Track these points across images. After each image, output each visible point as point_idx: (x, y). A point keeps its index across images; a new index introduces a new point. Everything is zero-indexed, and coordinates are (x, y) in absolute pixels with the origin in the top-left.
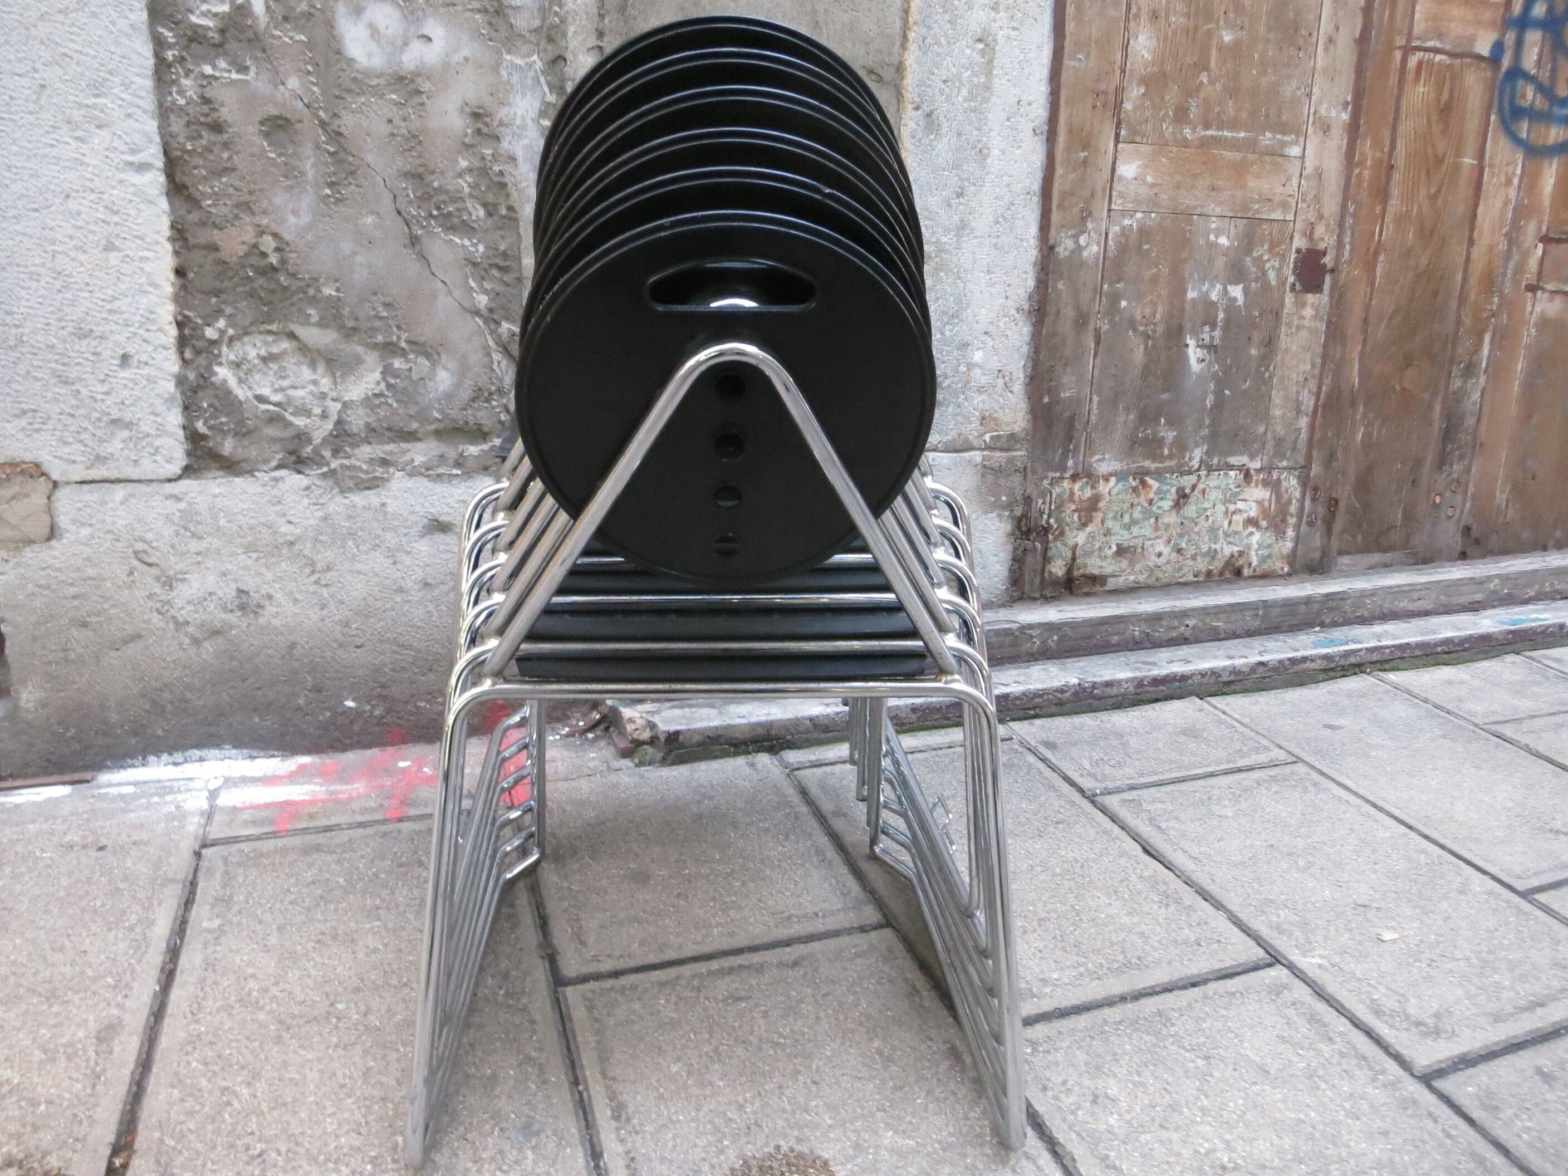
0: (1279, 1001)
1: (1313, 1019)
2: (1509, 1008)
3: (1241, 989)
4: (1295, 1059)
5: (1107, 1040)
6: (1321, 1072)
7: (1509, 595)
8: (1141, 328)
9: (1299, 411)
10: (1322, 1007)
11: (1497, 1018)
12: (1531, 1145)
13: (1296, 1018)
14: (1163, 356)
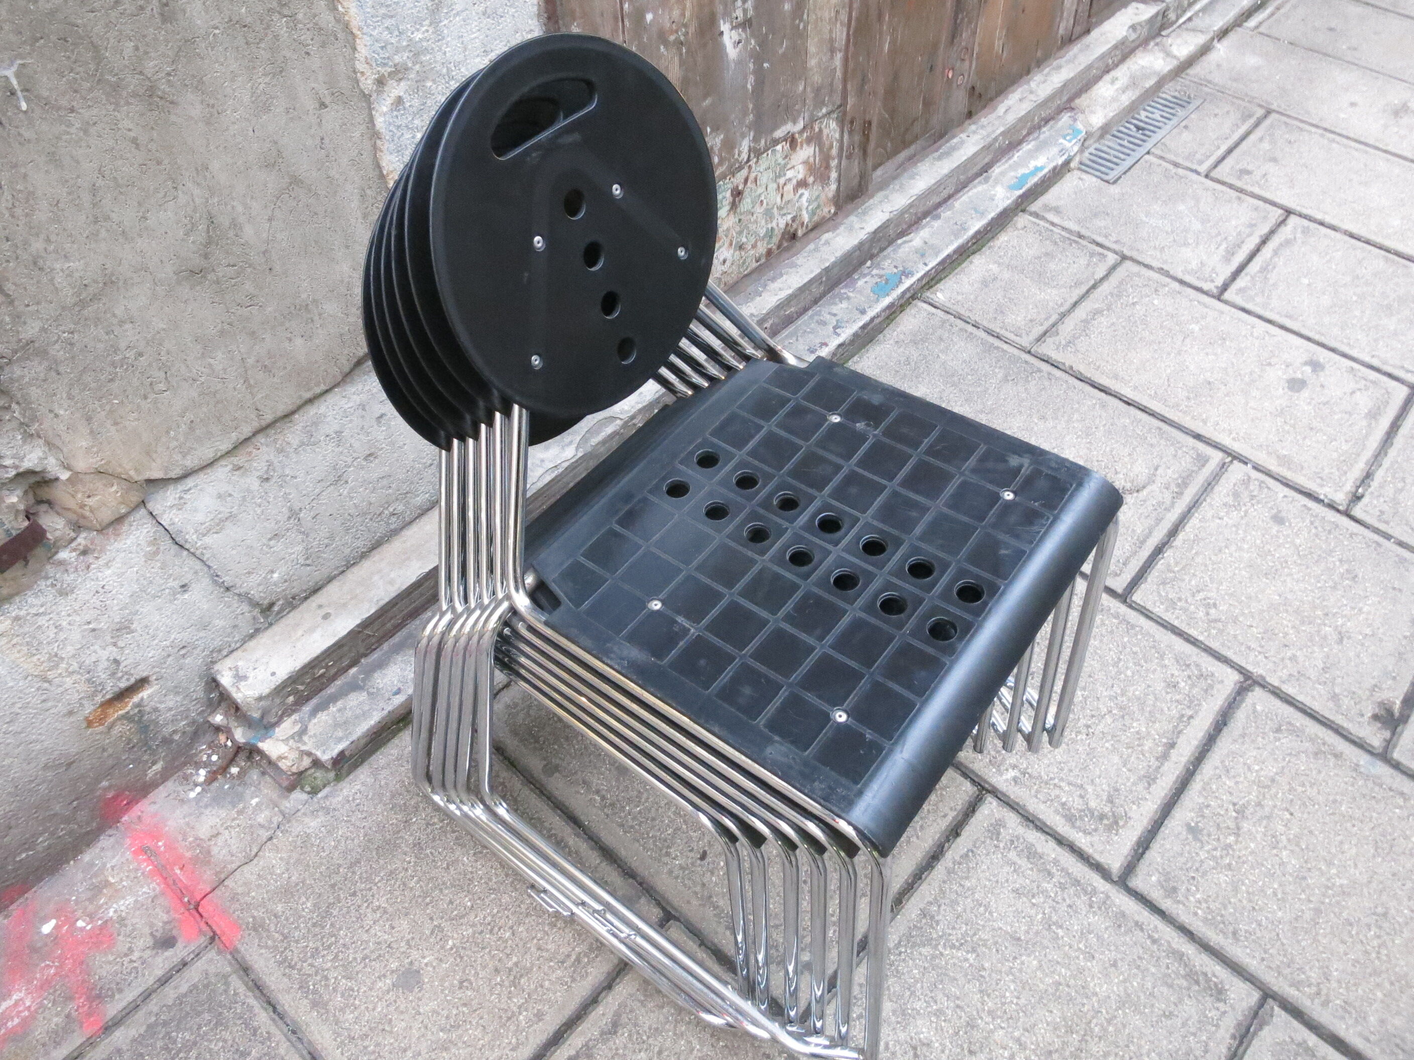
0: (1002, 845)
1: (1031, 854)
2: (1154, 763)
3: (970, 846)
4: (1033, 912)
5: (898, 972)
6: (1054, 918)
7: (1010, 143)
8: (672, 38)
9: (832, 51)
10: (1033, 836)
11: (1150, 779)
12: (1205, 920)
13: (1019, 862)
14: (699, 59)
